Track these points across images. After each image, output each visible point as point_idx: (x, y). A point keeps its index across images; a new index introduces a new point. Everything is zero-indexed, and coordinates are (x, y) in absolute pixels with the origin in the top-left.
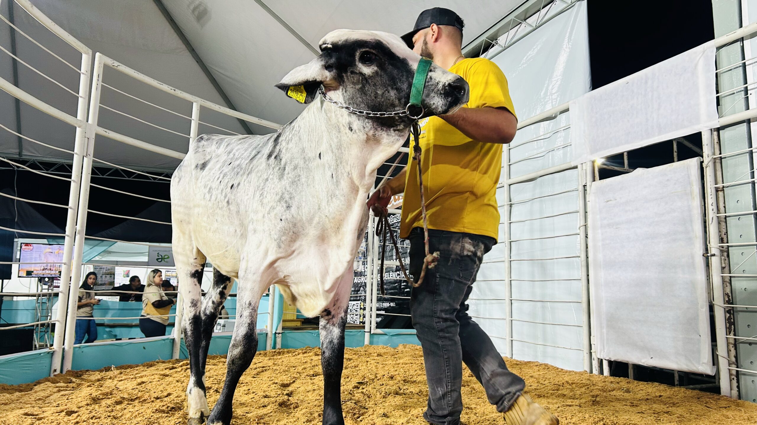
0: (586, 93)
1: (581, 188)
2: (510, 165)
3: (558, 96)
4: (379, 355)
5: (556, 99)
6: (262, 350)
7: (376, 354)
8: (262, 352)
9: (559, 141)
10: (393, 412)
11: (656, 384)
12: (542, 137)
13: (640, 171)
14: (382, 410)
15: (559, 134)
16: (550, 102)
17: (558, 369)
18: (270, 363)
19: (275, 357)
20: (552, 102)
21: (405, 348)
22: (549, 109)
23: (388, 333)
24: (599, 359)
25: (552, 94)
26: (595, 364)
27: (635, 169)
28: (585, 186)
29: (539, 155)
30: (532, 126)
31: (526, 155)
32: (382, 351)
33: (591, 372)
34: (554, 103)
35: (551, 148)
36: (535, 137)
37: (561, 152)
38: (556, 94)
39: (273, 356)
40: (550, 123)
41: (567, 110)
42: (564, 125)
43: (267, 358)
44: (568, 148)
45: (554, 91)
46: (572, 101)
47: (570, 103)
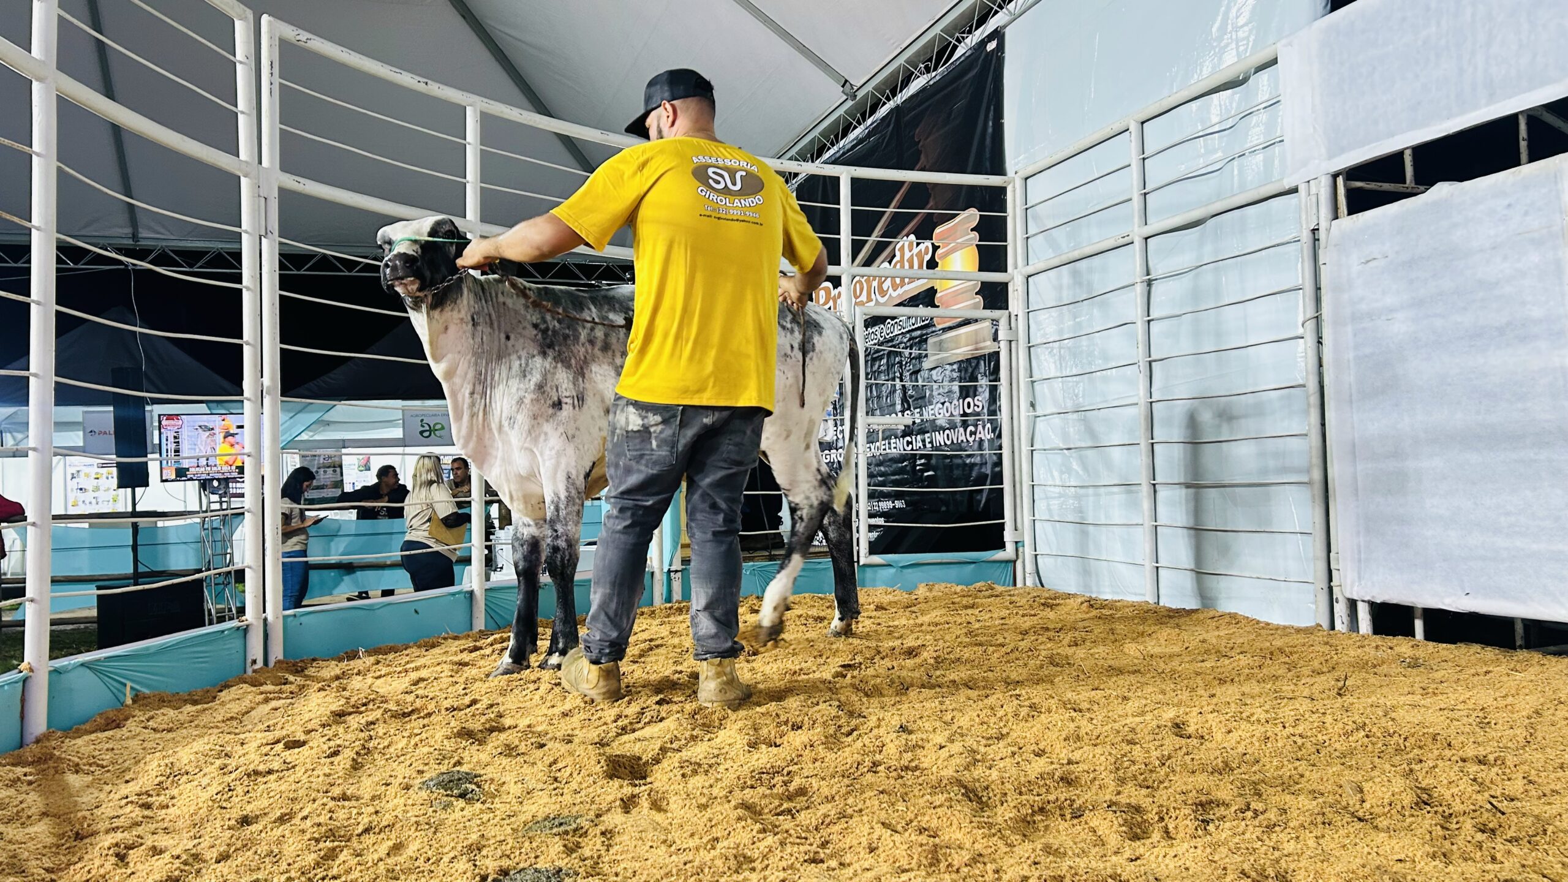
0: (1316, 19)
1: (1306, 236)
2: (1145, 194)
3: (1251, 31)
4: (879, 608)
5: (1247, 38)
6: (646, 606)
7: (872, 607)
8: (645, 610)
9: (1255, 133)
10: (919, 722)
11: (1476, 647)
12: (1216, 129)
13: (1443, 190)
14: (896, 718)
15: (1254, 119)
16: (1234, 45)
17: (1258, 622)
18: (664, 631)
19: (672, 619)
20: (1237, 48)
21: (930, 590)
22: (1230, 64)
23: (896, 562)
24: (1349, 599)
25: (1237, 29)
26: (1341, 609)
27: (1432, 185)
28: (1314, 231)
29: (1210, 169)
30: (1193, 104)
31: (1182, 170)
32: (886, 599)
33: (1333, 627)
34: (1242, 48)
35: (1238, 150)
36: (1200, 128)
37: (1260, 157)
38: (1246, 29)
39: (668, 616)
40: (1233, 95)
41: (1274, 62)
42: (1266, 97)
43: (658, 621)
44: (1277, 149)
45: (1241, 21)
46: (1284, 41)
47: (1279, 45)
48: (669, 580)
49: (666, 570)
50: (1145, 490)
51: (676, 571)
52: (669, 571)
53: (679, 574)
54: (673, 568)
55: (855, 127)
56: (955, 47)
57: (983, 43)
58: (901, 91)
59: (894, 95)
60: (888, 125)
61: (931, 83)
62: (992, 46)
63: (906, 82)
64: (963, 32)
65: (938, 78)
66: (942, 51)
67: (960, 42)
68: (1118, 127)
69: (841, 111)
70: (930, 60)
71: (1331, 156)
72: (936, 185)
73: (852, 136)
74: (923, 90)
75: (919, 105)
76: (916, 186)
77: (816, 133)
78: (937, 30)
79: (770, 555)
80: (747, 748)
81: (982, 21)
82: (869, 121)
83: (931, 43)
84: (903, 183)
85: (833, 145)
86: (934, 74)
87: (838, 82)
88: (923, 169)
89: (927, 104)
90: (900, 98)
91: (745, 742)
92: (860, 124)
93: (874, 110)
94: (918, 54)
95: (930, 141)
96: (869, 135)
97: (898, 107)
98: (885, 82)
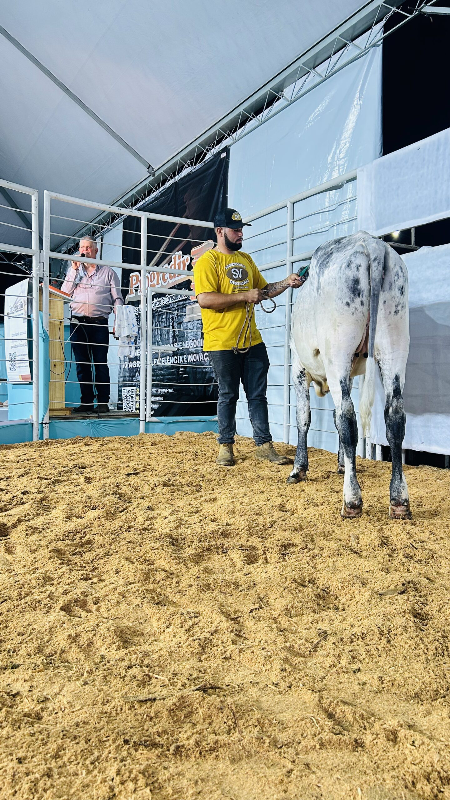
0: (376, 159)
2: (293, 240)
3: (345, 161)
4: (154, 444)
5: (344, 165)
6: (28, 441)
7: (150, 443)
8: (27, 443)
9: (345, 215)
10: (159, 505)
12: (327, 209)
13: (425, 249)
14: (147, 503)
15: (345, 206)
16: (337, 168)
18: (36, 455)
19: (42, 448)
20: (339, 169)
21: (182, 435)
22: (336, 177)
23: (165, 420)
24: (372, 444)
25: (339, 159)
26: (369, 449)
27: (421, 246)
29: (323, 230)
30: (317, 196)
31: (310, 229)
32: (157, 439)
33: (365, 457)
34: (341, 170)
35: (336, 222)
36: (320, 209)
37: (346, 225)
38: (343, 160)
39: (40, 447)
40: (336, 193)
41: (354, 179)
42: (351, 196)
43: (33, 450)
44: (354, 223)
45: (342, 156)
46: (360, 169)
47: (358, 170)
48: (42, 428)
49: (40, 422)
50: (286, 387)
51: (46, 423)
52: (42, 423)
53: (48, 425)
54: (44, 422)
55: (154, 191)
56: (206, 154)
57: (219, 153)
58: (178, 174)
59: (174, 176)
60: (171, 192)
61: (193, 171)
62: (223, 155)
63: (180, 170)
64: (210, 146)
65: (197, 169)
66: (199, 156)
67: (208, 151)
68: (282, 205)
69: (147, 182)
70: (193, 159)
71: (378, 228)
72: (193, 226)
73: (153, 195)
74: (189, 174)
75: (187, 182)
76: (183, 226)
77: (134, 192)
78: (196, 144)
79: (99, 416)
80: (65, 519)
81: (219, 142)
82: (161, 189)
83: (193, 150)
84: (176, 224)
85: (143, 199)
86: (195, 167)
87: (145, 166)
88: (186, 217)
89: (191, 182)
90: (177, 178)
91: (65, 516)
92: (157, 190)
93: (164, 183)
94: (187, 155)
95: (192, 203)
96: (162, 195)
97: (176, 182)
98: (170, 168)
